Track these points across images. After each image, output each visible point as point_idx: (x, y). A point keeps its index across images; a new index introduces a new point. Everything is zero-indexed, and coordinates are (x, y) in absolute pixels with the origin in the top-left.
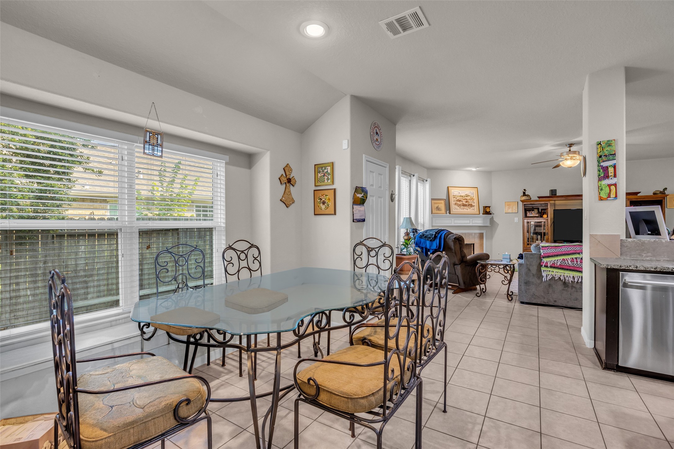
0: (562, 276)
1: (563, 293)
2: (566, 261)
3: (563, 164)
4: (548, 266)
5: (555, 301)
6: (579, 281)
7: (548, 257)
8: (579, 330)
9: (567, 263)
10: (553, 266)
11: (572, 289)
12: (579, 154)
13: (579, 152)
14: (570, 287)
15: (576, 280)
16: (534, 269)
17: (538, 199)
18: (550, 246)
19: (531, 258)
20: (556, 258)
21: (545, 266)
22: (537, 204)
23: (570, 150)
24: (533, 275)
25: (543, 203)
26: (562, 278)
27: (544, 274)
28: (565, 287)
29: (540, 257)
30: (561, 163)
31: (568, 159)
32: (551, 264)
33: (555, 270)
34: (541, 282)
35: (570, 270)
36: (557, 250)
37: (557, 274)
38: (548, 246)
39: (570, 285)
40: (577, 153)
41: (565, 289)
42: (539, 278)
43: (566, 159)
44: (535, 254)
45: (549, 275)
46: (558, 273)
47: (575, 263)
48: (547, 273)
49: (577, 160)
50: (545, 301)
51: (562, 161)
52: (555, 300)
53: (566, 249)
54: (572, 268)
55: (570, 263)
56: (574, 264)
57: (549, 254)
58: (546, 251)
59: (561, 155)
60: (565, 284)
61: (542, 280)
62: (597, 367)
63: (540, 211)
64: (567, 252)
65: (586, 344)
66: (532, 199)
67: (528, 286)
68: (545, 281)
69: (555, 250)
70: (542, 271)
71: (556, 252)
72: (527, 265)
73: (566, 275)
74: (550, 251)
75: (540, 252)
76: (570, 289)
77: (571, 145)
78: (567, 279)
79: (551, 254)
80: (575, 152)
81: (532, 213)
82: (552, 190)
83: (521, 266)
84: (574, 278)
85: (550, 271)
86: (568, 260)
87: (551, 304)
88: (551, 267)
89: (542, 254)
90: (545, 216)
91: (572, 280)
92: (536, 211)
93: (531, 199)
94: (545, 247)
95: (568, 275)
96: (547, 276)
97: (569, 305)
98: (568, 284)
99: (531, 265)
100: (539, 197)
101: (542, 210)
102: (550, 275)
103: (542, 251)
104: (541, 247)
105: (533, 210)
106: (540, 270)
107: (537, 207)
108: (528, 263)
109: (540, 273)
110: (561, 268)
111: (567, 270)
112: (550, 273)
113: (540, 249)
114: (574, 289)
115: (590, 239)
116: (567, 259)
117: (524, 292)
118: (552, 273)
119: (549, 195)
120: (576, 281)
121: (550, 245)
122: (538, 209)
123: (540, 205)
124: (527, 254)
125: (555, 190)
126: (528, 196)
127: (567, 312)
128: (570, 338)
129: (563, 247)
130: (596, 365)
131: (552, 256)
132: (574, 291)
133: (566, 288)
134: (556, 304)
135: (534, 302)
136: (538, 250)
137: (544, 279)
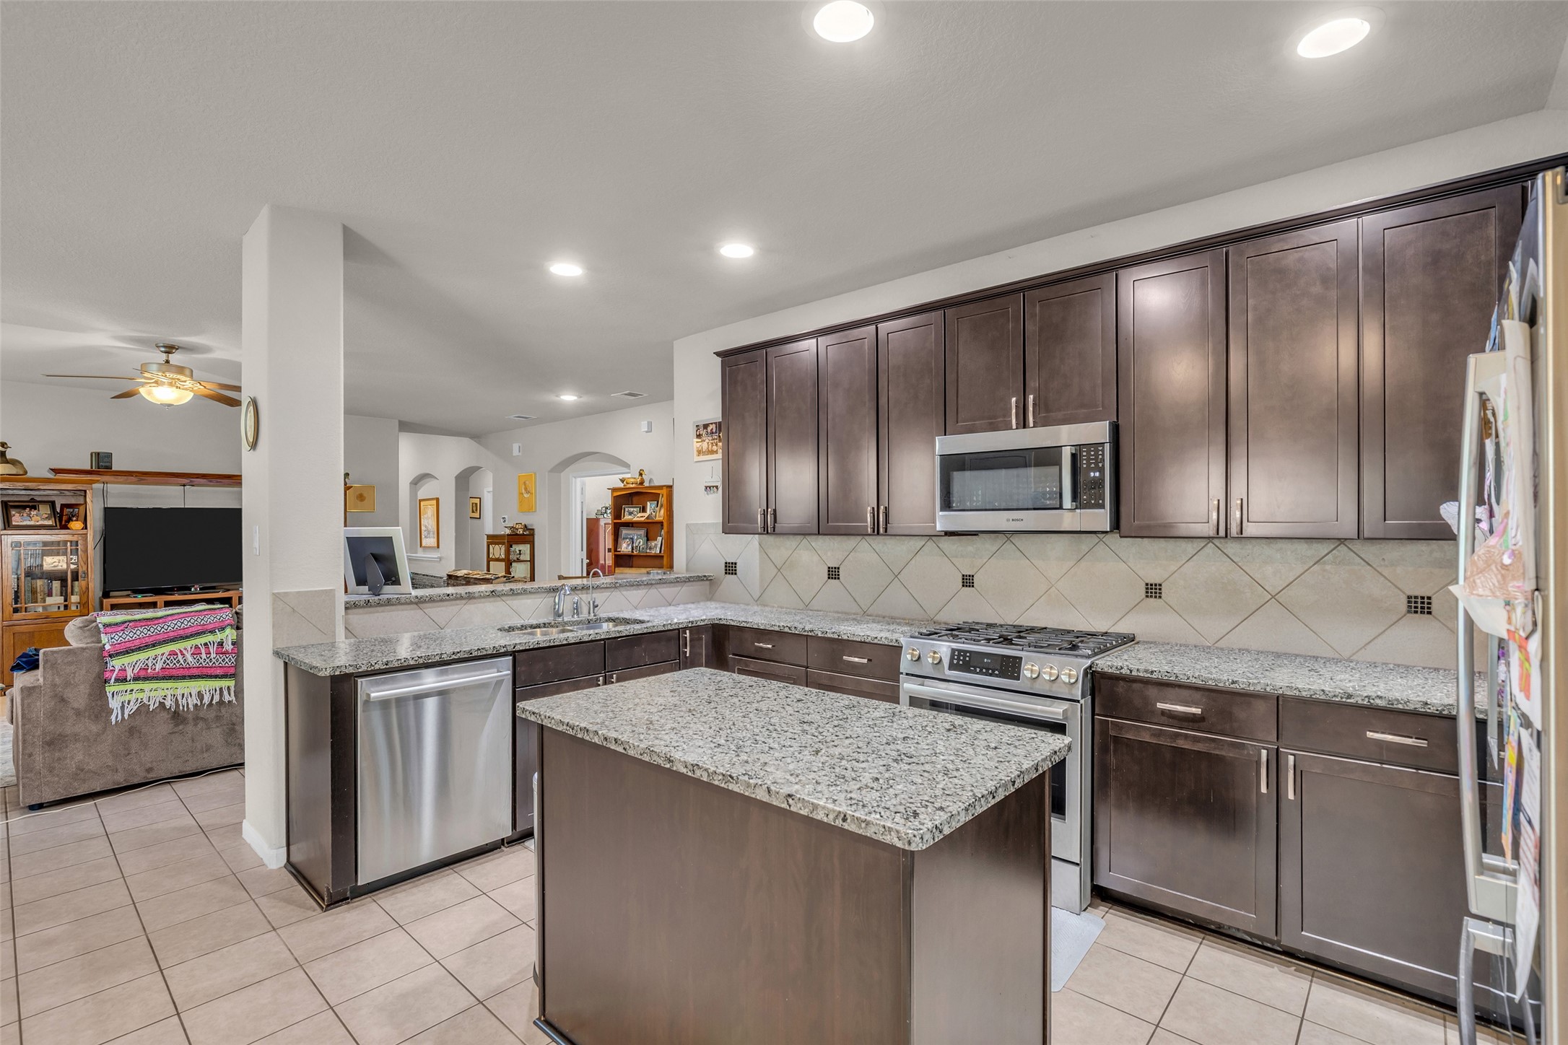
0: (169, 698)
1: (172, 742)
2: (180, 657)
3: (149, 393)
4: (128, 678)
5: (149, 770)
6: (214, 702)
7: (128, 652)
8: (237, 828)
9: (182, 662)
10: (142, 674)
11: (196, 725)
12: (192, 376)
13: (192, 371)
14: (191, 721)
15: (206, 700)
16: (79, 697)
17: (51, 475)
18: (130, 621)
19: (70, 663)
20: (151, 653)
21: (117, 680)
22: (48, 491)
23: (167, 362)
24: (78, 713)
25: (70, 487)
26: (168, 703)
27: (114, 704)
28: (177, 725)
29: (102, 657)
30: (142, 391)
31: (163, 384)
32: (135, 671)
33: (147, 686)
34: (105, 729)
35: (192, 677)
36: (152, 630)
37: (152, 694)
38: (126, 622)
39: (190, 716)
40: (187, 372)
41: (176, 729)
42: (96, 717)
43: (156, 382)
44: (83, 649)
45: (129, 702)
46: (155, 693)
47: (204, 656)
48: (121, 700)
49: (186, 389)
50: (120, 779)
51: (143, 385)
52: (149, 765)
53: (179, 624)
54: (196, 672)
55: (190, 659)
56: (202, 661)
57: (128, 645)
58: (117, 638)
59: (144, 368)
60: (177, 716)
61: (108, 721)
62: (310, 913)
63: (58, 510)
64: (181, 632)
65: (266, 861)
66: (30, 474)
67: (60, 750)
68: (117, 722)
69: (145, 631)
70: (110, 695)
71: (150, 636)
72: (54, 685)
73: (179, 692)
74: (131, 634)
75: (100, 642)
76: (190, 728)
77: (170, 349)
78: (182, 702)
79: (137, 643)
80: (180, 370)
81: (29, 515)
82: (98, 454)
83: (29, 695)
84: (200, 696)
85: (132, 690)
86: (185, 652)
87: (136, 781)
88: (136, 679)
89: (107, 647)
90: (76, 525)
91: (195, 702)
92: (45, 510)
93: (26, 473)
94: (116, 624)
95: (186, 692)
96: (123, 707)
97: (188, 769)
98: (185, 715)
99: (67, 684)
100: (56, 471)
101: (63, 506)
102: (132, 703)
103: (104, 638)
104: (100, 626)
105: (34, 508)
106: (103, 695)
107: (45, 499)
108: (57, 680)
109: (99, 703)
110: (167, 676)
111: (184, 678)
112: (133, 697)
113: (99, 633)
114: (201, 725)
115: (273, 604)
116: (181, 651)
117: (44, 772)
118: (140, 695)
119: (88, 467)
120: (207, 703)
121: (130, 618)
122: (53, 504)
123: (55, 492)
124: (53, 652)
125: (109, 456)
126: (14, 462)
127: (186, 788)
128: (222, 862)
129: (170, 618)
130: (308, 909)
131: (139, 649)
132: (202, 729)
133: (181, 727)
134: (152, 776)
135: (80, 792)
136: (92, 636)
137: (113, 718)
